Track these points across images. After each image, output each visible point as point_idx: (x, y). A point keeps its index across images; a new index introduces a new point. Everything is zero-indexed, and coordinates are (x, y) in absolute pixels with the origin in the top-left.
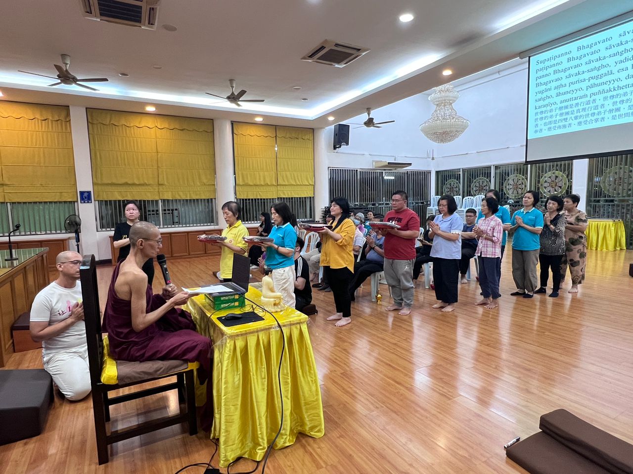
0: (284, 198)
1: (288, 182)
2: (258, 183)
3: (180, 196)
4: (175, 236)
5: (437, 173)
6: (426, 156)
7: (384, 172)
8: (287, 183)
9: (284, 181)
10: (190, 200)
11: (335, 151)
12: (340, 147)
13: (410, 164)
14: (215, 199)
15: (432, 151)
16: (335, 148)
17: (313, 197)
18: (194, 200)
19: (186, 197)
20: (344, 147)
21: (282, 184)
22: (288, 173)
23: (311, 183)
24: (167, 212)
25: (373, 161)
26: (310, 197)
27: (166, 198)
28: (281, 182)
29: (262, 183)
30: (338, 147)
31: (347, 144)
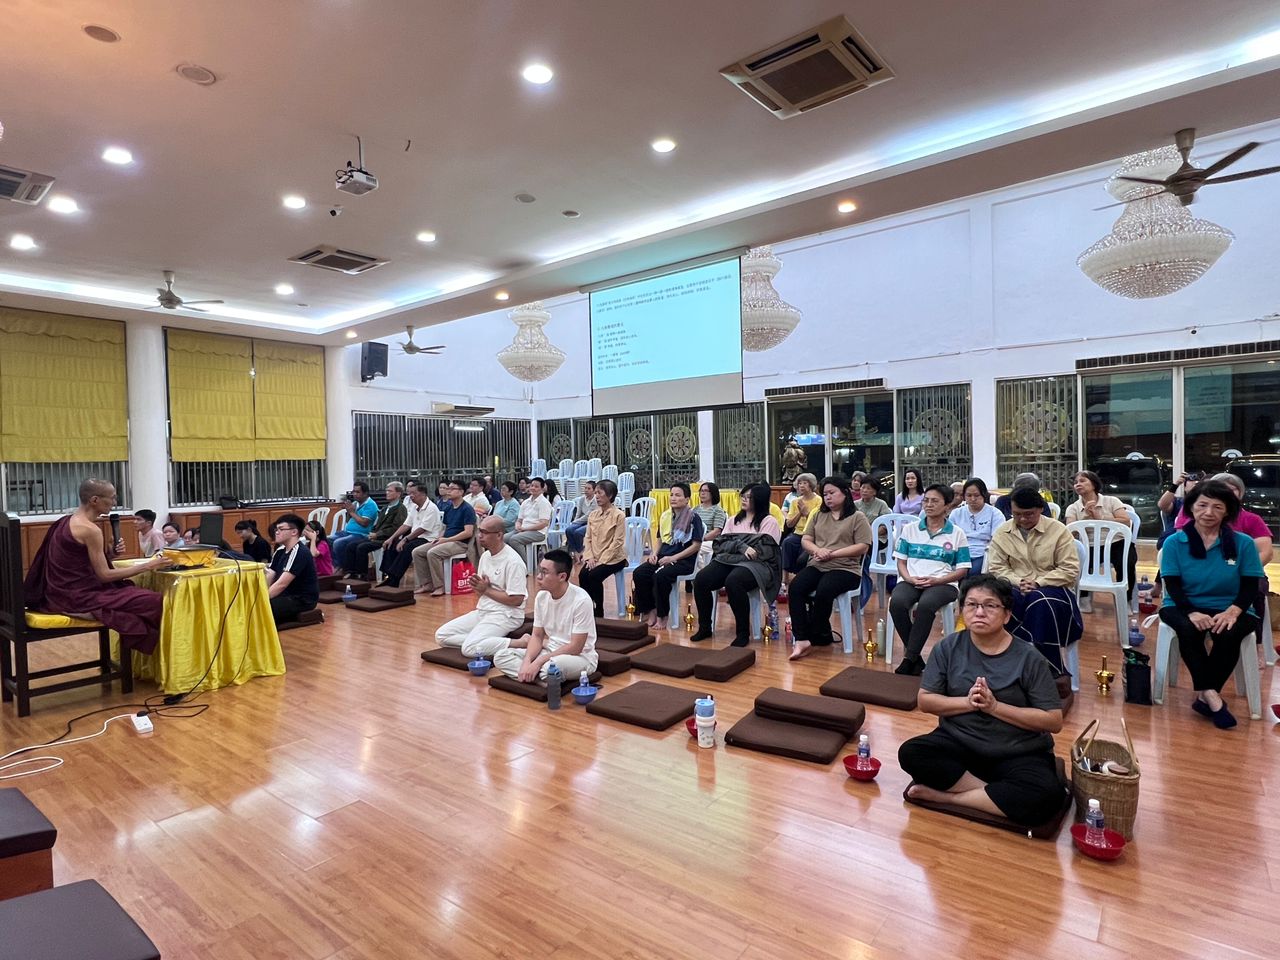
0: (268, 461)
1: (275, 432)
2: (217, 435)
3: (50, 456)
4: (34, 530)
5: (540, 423)
6: (522, 397)
7: (451, 420)
8: (273, 436)
9: (268, 432)
10: (72, 465)
11: (364, 384)
12: (372, 378)
13: (492, 410)
14: (126, 462)
15: (530, 390)
16: (364, 379)
17: (325, 460)
18: (81, 464)
19: (64, 456)
20: (378, 379)
21: (265, 436)
22: (276, 419)
23: (320, 437)
24: (18, 486)
25: (432, 403)
26: (319, 461)
27: (16, 459)
28: (261, 432)
29: (225, 435)
30: (370, 379)
31: (385, 373)
